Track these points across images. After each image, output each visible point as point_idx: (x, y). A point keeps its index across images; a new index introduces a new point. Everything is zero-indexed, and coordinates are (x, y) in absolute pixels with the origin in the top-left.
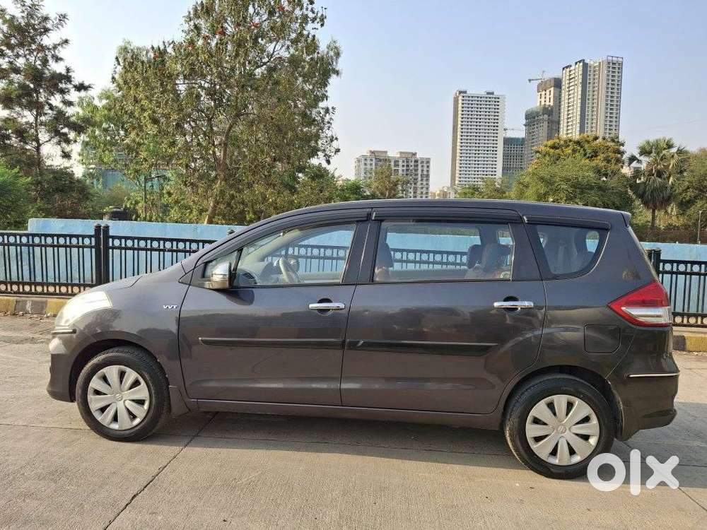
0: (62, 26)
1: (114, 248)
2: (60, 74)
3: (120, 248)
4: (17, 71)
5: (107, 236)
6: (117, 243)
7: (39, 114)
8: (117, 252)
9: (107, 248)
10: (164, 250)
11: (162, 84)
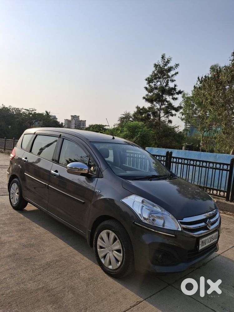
0: (176, 68)
1: (173, 162)
2: (172, 88)
3: (176, 163)
4: (156, 88)
5: (171, 157)
6: (175, 160)
7: (162, 105)
8: (174, 164)
9: (171, 162)
10: (196, 166)
11: (216, 87)
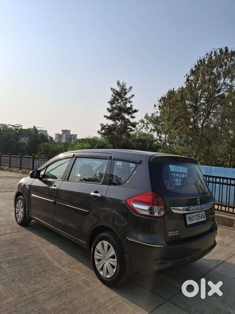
2: (129, 107)
